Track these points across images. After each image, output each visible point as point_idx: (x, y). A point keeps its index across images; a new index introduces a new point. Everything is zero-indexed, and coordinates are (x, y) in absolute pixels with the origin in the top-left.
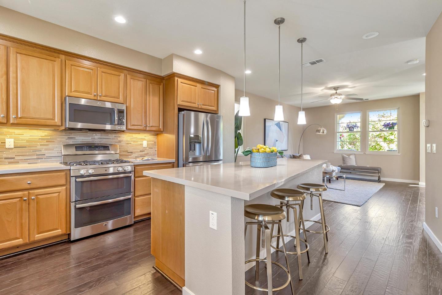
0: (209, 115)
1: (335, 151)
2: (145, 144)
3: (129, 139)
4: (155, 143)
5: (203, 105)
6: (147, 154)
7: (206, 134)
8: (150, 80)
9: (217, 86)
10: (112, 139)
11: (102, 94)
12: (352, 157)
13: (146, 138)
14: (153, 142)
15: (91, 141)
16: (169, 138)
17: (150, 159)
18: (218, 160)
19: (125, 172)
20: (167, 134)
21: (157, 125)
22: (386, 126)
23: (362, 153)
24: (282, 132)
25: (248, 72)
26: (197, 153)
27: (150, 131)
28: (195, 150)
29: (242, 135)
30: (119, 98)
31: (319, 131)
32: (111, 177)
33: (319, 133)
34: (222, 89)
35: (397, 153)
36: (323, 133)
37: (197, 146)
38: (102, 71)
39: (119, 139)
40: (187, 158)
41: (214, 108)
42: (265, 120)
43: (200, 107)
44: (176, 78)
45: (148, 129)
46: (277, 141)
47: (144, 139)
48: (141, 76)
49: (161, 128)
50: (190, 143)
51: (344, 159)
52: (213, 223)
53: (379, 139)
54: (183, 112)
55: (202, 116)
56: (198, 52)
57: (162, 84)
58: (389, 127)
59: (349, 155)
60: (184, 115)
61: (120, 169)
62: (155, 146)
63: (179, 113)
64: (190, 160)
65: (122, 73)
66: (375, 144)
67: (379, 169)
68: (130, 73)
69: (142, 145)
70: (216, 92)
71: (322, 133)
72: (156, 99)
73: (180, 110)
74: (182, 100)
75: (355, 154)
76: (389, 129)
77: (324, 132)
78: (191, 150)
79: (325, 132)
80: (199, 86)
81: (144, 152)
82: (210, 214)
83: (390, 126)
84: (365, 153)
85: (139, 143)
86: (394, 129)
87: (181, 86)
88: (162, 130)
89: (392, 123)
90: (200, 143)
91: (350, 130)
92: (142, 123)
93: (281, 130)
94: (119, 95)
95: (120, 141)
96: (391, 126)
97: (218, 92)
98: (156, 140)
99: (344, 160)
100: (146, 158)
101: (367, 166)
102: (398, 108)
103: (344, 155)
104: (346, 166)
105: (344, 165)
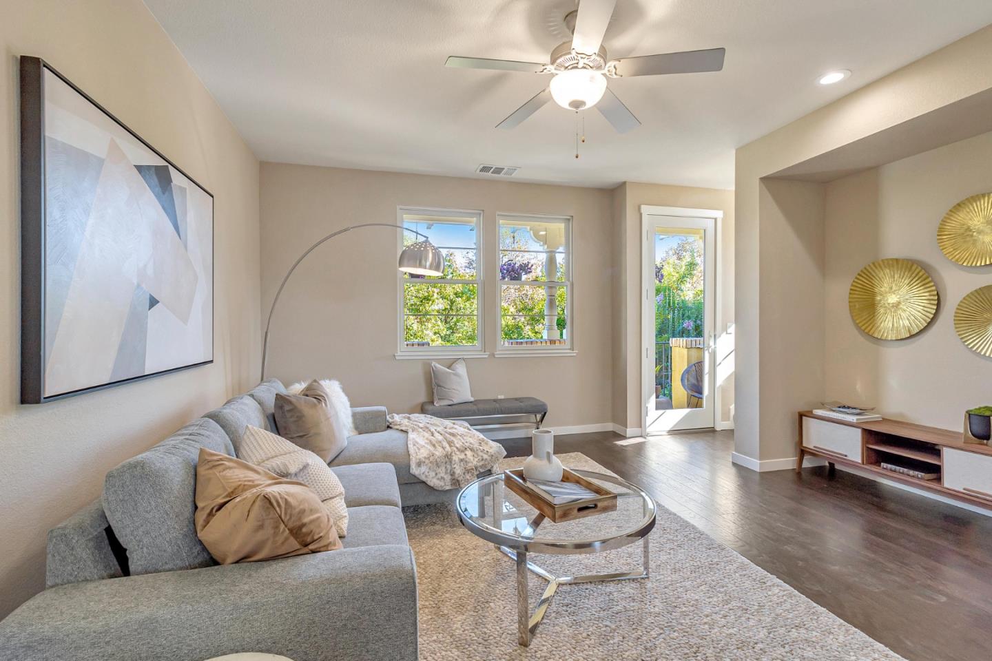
1: (399, 353)
12: (461, 370)
35: (566, 350)
46: (153, 302)
51: (432, 380)
84: (494, 356)
99: (436, 385)
101: (500, 397)
102: (569, 220)
103: (438, 365)
104: (449, 405)
105: (442, 404)
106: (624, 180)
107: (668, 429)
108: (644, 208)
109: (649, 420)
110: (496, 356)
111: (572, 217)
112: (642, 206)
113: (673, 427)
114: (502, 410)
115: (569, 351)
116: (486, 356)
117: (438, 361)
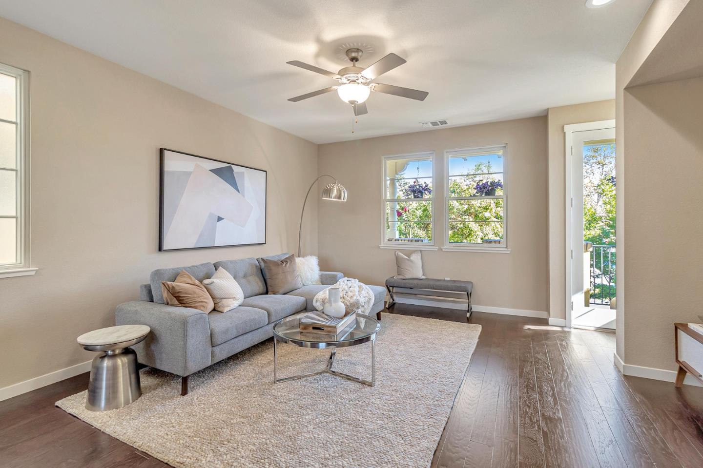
1: (382, 245)
12: (416, 258)
22: (481, 189)
23: (436, 248)
31: (328, 192)
33: (329, 198)
35: (501, 248)
36: (339, 198)
42: (161, 151)
46: (220, 219)
51: (398, 262)
53: (467, 217)
58: (485, 190)
59: (409, 254)
66: (462, 226)
67: (469, 287)
71: (335, 198)
75: (421, 251)
76: (486, 195)
77: (341, 194)
79: (345, 195)
83: (488, 190)
84: (442, 249)
86: (494, 195)
89: (491, 183)
91: (415, 197)
96: (491, 188)
99: (398, 266)
101: (446, 279)
102: (505, 147)
103: (401, 254)
104: (404, 279)
105: (399, 278)
106: (546, 108)
107: (598, 326)
108: (567, 128)
109: (574, 314)
110: (444, 250)
111: (507, 144)
112: (565, 126)
113: (603, 325)
114: (433, 286)
115: (504, 249)
116: (436, 250)
117: (401, 251)
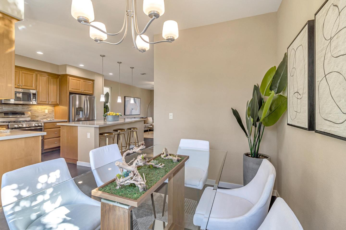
0: (88, 96)
2: (47, 111)
3: (36, 109)
4: (53, 111)
5: (84, 91)
6: (48, 117)
7: (86, 106)
8: (51, 76)
9: (93, 81)
10: (26, 109)
11: (22, 85)
13: (47, 108)
14: (52, 111)
15: (12, 110)
16: (63, 108)
17: (52, 119)
18: (93, 120)
19: (39, 126)
20: (62, 106)
21: (56, 101)
24: (136, 104)
25: (111, 74)
26: (81, 116)
27: (50, 104)
28: (79, 115)
29: (109, 106)
30: (32, 87)
32: (33, 128)
34: (96, 82)
37: (81, 112)
38: (23, 72)
39: (30, 109)
40: (75, 119)
41: (91, 92)
42: (125, 97)
43: (82, 92)
44: (68, 77)
45: (50, 103)
46: (133, 109)
47: (46, 109)
48: (45, 74)
49: (58, 102)
50: (77, 111)
52: (89, 136)
54: (72, 95)
55: (83, 97)
56: (82, 66)
57: (59, 79)
60: (73, 96)
61: (37, 125)
62: (53, 113)
63: (70, 95)
64: (76, 120)
65: (34, 73)
68: (39, 72)
69: (45, 112)
70: (92, 83)
72: (55, 87)
73: (71, 93)
74: (72, 88)
78: (77, 115)
80: (82, 80)
81: (46, 116)
82: (88, 134)
85: (43, 111)
87: (71, 81)
88: (59, 104)
90: (82, 111)
92: (46, 100)
93: (136, 103)
94: (33, 85)
95: (30, 110)
97: (93, 83)
98: (54, 109)
100: (49, 119)
